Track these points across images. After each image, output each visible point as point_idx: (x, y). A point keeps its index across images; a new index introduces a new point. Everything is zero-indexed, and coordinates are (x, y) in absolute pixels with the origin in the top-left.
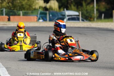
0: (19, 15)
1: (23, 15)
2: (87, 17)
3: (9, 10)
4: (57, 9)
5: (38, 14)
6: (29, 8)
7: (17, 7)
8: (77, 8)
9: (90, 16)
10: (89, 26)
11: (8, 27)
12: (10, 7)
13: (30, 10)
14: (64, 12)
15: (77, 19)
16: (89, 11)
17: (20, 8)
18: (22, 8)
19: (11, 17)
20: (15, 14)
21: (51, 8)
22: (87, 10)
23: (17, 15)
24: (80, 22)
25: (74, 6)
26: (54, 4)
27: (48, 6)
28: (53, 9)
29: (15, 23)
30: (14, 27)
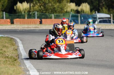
0: (51, 18)
3: (41, 13)
7: (49, 10)
8: (109, 11)
12: (42, 10)
13: (62, 13)
14: (95, 14)
15: (108, 21)
17: (52, 11)
18: (54, 11)
19: (43, 20)
20: (47, 18)
21: (82, 11)
23: (49, 18)
24: (111, 25)
25: (106, 8)
26: (85, 7)
27: (79, 8)
28: (85, 11)
29: (47, 26)
30: (45, 29)
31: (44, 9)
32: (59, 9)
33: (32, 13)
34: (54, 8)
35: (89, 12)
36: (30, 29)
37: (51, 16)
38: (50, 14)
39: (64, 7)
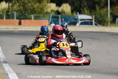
0: (30, 19)
1: (35, 19)
2: (101, 22)
3: (20, 14)
4: (69, 13)
5: (50, 18)
6: (41, 12)
7: (28, 10)
8: (91, 12)
9: (103, 21)
10: (102, 31)
11: (19, 31)
12: (21, 11)
13: (42, 14)
14: (76, 16)
15: (90, 23)
16: (103, 15)
17: (31, 12)
18: (33, 11)
19: (22, 21)
20: (26, 18)
21: (63, 12)
22: (100, 14)
23: (28, 19)
24: (93, 27)
25: (87, 9)
26: (66, 8)
27: (60, 9)
28: (66, 12)
29: (26, 27)
30: (25, 31)
31: (23, 9)
32: (39, 10)
33: (10, 14)
34: (34, 8)
35: (70, 13)
36: (8, 30)
37: (30, 16)
38: (30, 15)
39: (44, 8)
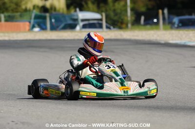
1: (6, 21)
5: (31, 19)
8: (99, 7)
9: (120, 20)
15: (97, 25)
16: (119, 11)
18: (3, 8)
21: (53, 8)
22: (114, 10)
25: (93, 3)
26: (58, 1)
27: (48, 4)
28: (57, 9)
32: (13, 6)
34: (4, 4)
35: (65, 9)
39: (21, 1)
